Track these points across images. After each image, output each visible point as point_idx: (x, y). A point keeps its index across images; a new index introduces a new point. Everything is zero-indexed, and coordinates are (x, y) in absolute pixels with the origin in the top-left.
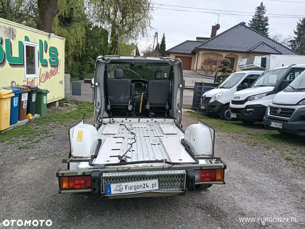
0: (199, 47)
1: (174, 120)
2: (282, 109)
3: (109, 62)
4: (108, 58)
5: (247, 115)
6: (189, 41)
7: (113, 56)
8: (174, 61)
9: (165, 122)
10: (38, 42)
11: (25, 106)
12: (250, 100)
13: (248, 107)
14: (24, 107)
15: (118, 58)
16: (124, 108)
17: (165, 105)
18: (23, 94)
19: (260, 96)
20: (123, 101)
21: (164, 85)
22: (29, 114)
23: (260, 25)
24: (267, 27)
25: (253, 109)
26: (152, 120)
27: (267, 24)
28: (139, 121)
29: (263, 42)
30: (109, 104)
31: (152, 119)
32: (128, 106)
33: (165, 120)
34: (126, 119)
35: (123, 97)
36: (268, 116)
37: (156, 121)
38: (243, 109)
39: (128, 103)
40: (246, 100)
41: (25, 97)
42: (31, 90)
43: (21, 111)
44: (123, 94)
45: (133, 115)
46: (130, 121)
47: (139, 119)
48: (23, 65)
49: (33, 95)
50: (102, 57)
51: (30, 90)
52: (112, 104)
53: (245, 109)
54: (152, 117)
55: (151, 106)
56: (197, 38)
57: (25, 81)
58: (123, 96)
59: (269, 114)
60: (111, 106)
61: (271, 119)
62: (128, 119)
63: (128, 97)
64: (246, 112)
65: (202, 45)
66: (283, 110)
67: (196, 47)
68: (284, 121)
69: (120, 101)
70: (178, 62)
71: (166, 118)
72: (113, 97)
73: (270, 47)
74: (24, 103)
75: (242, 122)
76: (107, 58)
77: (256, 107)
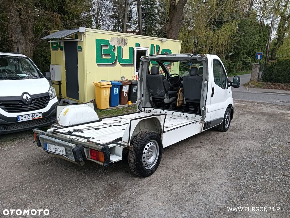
3: (149, 60)
4: (148, 57)
10: (150, 47)
11: (126, 95)
14: (124, 96)
16: (162, 101)
18: (123, 86)
20: (160, 94)
21: (196, 81)
22: (129, 101)
26: (184, 114)
28: (173, 114)
30: (151, 96)
32: (164, 99)
33: (195, 116)
34: (163, 111)
37: (187, 116)
39: (164, 97)
41: (126, 89)
42: (132, 83)
43: (122, 98)
44: (158, 88)
45: (170, 108)
46: (166, 112)
47: (173, 112)
48: (133, 65)
49: (134, 87)
51: (130, 83)
54: (184, 111)
55: (187, 101)
57: (135, 77)
58: (159, 90)
60: (153, 98)
63: (163, 91)
69: (158, 94)
70: (204, 58)
72: (153, 91)
74: (125, 93)
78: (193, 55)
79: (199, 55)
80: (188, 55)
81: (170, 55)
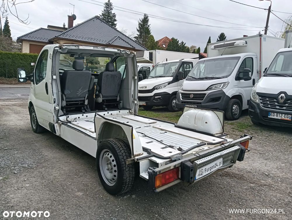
0: (59, 36)
1: (129, 111)
2: (193, 94)
3: (66, 52)
4: (66, 47)
5: (156, 102)
6: (43, 29)
7: (72, 45)
8: (129, 53)
9: (120, 113)
12: (157, 89)
13: (156, 95)
15: (77, 48)
16: (80, 104)
17: (116, 96)
19: (164, 85)
20: (81, 95)
21: (117, 77)
23: (110, 20)
24: (115, 23)
25: (161, 96)
27: (115, 21)
29: (119, 37)
30: (65, 100)
31: (107, 112)
32: (84, 101)
34: (83, 115)
35: (81, 91)
36: (181, 101)
37: (111, 114)
38: (151, 97)
39: (85, 98)
40: (154, 89)
44: (82, 87)
45: (88, 110)
46: (87, 116)
50: (59, 46)
52: (68, 100)
53: (153, 97)
54: (108, 110)
55: (104, 99)
56: (49, 26)
59: (181, 99)
60: (67, 102)
61: (185, 103)
62: (85, 115)
63: (86, 91)
64: (154, 99)
65: (61, 35)
66: (195, 95)
67: (56, 36)
68: (198, 103)
69: (77, 95)
70: (133, 54)
71: (121, 110)
72: (71, 92)
73: (125, 42)
75: (143, 109)
76: (64, 47)
77: (162, 94)
78: (123, 51)
79: (128, 51)
80: (118, 50)
81: (99, 48)
